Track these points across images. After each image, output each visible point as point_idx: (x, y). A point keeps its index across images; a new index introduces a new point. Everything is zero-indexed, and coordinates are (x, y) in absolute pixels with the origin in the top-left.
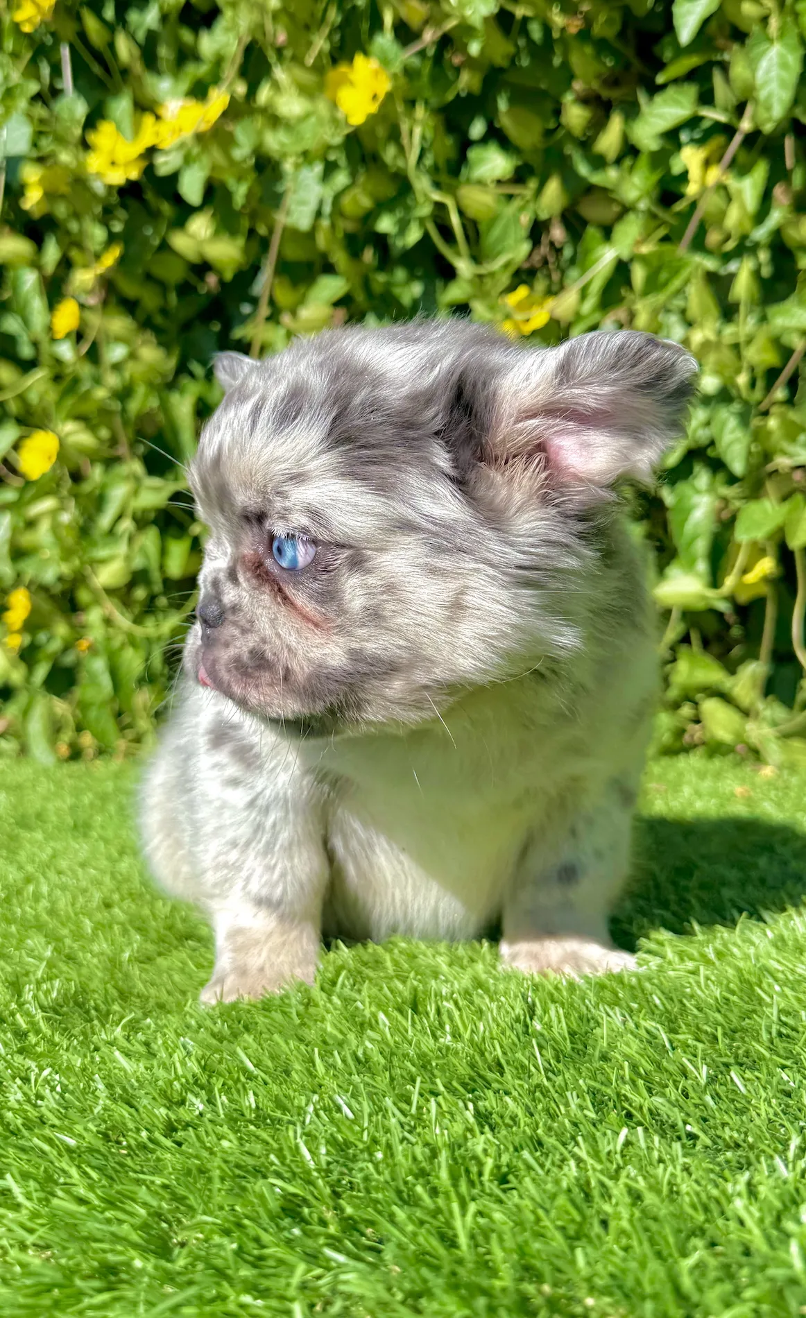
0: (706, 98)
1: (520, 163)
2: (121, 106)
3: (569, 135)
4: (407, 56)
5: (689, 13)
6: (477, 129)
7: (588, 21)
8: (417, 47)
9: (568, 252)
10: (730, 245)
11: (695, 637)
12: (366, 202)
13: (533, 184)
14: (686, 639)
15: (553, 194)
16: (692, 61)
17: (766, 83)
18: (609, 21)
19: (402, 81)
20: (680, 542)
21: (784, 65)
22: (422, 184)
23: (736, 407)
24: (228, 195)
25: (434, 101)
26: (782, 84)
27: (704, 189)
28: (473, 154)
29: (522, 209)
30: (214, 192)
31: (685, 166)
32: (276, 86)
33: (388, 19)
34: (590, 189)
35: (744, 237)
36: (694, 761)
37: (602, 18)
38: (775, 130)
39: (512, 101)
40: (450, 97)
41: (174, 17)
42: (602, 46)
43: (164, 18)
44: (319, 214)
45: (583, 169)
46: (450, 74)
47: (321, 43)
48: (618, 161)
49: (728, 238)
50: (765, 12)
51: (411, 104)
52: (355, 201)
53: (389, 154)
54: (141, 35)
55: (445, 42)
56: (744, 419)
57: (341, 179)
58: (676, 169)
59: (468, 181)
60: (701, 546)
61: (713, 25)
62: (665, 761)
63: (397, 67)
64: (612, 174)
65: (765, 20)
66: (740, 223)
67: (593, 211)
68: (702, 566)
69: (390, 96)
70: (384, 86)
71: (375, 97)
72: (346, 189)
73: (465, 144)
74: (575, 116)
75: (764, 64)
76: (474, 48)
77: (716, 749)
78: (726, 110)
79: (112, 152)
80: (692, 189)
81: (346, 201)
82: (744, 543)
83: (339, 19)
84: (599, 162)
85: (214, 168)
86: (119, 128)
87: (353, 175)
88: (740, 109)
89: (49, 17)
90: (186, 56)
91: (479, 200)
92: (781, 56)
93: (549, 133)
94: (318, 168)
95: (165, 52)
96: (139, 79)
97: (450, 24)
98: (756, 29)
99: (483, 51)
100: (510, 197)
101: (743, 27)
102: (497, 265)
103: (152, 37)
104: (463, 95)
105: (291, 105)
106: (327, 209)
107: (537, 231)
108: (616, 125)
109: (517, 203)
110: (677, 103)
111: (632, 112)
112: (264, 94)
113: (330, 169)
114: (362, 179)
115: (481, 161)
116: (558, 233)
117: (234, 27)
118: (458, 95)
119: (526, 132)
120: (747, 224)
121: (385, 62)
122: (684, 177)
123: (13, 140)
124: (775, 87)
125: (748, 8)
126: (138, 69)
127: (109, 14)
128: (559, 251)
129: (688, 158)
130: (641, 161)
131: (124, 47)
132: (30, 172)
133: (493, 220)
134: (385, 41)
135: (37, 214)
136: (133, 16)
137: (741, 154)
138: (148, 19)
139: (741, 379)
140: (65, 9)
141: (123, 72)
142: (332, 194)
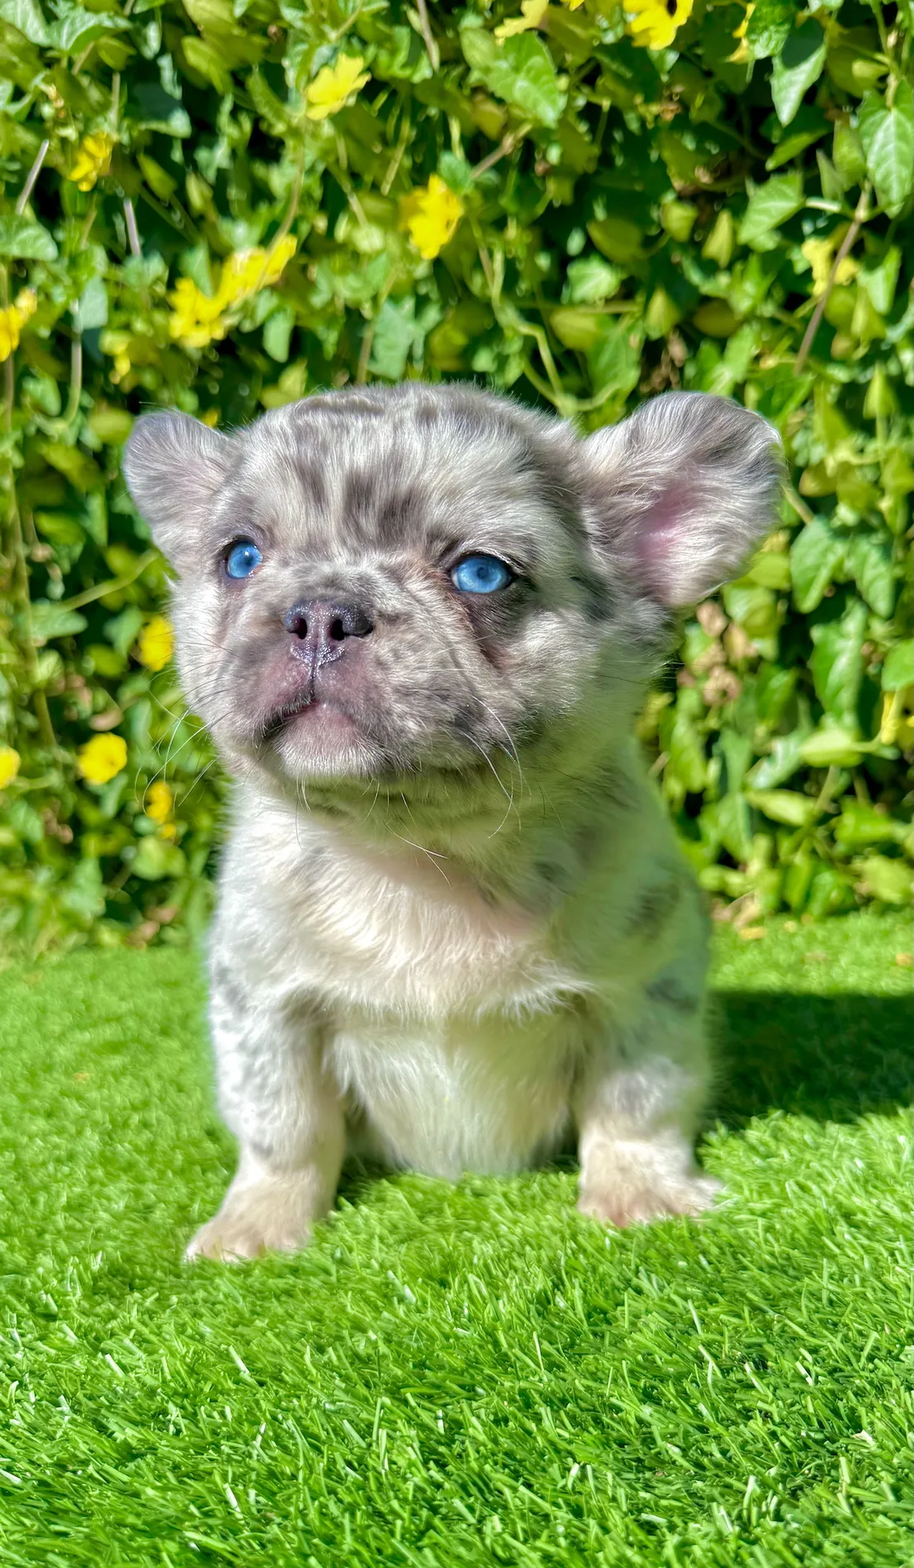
0: (813, 187)
1: (624, 276)
2: (197, 260)
3: (672, 240)
4: (483, 171)
5: (791, 83)
6: (575, 243)
7: (685, 105)
8: (491, 160)
9: (690, 371)
10: (861, 352)
11: (860, 788)
12: (459, 340)
13: (640, 298)
14: (850, 791)
15: (659, 312)
16: (801, 141)
17: (882, 160)
18: (708, 102)
19: (477, 200)
20: (823, 694)
21: (901, 136)
22: (509, 317)
23: (879, 538)
24: (318, 344)
25: (524, 216)
26: (901, 159)
27: (834, 287)
28: (573, 271)
29: (630, 329)
30: (299, 341)
31: (809, 262)
32: (354, 220)
33: (457, 131)
34: (706, 300)
35: (876, 343)
36: (862, 922)
37: (699, 100)
38: (901, 212)
39: (609, 208)
40: (540, 210)
41: (241, 152)
42: (702, 132)
43: (234, 154)
44: (410, 358)
45: (695, 276)
46: (539, 183)
47: (400, 159)
48: (730, 268)
49: (857, 344)
50: (883, 69)
51: (500, 224)
52: (446, 339)
53: (476, 283)
54: (211, 175)
55: (529, 147)
56: (886, 549)
57: (432, 315)
58: (800, 268)
59: (572, 304)
60: (847, 697)
61: (822, 96)
62: (831, 924)
63: (468, 189)
64: (723, 280)
65: (883, 79)
66: (868, 326)
67: (709, 323)
68: (849, 719)
69: (464, 223)
70: (457, 211)
71: (448, 224)
72: (439, 326)
73: (563, 261)
74: (677, 217)
75: (880, 136)
76: (554, 154)
77: (887, 908)
78: (837, 198)
79: (193, 311)
80: (819, 288)
81: (436, 340)
82: (898, 689)
83: (414, 133)
84: (710, 268)
85: (297, 317)
86: (197, 285)
87: (444, 308)
88: (853, 195)
89: (107, 170)
90: (260, 194)
91: (574, 325)
92: (899, 124)
93: (648, 242)
94: (409, 304)
95: (234, 193)
96: (214, 227)
97: (525, 129)
98: (867, 94)
99: (563, 156)
100: (617, 317)
101: (856, 93)
102: (602, 397)
103: (220, 180)
104: (557, 204)
105: (369, 238)
106: (419, 351)
107: (652, 352)
108: (724, 222)
109: (626, 322)
110: (783, 196)
111: (739, 207)
112: (343, 229)
113: (421, 303)
114: (451, 313)
115: (582, 278)
116: (677, 350)
117: (300, 156)
118: (551, 206)
119: (624, 241)
120: (878, 328)
121: (453, 184)
122: (808, 274)
123: (91, 310)
124: (892, 163)
125: (861, 69)
126: (213, 215)
127: (177, 155)
128: (681, 370)
129: (812, 253)
130: (754, 263)
131: (197, 193)
132: (114, 343)
133: (600, 344)
134: (453, 159)
135: (127, 387)
136: (202, 155)
137: (871, 244)
138: (218, 157)
139: (885, 504)
140: (125, 158)
141: (198, 220)
142: (423, 333)
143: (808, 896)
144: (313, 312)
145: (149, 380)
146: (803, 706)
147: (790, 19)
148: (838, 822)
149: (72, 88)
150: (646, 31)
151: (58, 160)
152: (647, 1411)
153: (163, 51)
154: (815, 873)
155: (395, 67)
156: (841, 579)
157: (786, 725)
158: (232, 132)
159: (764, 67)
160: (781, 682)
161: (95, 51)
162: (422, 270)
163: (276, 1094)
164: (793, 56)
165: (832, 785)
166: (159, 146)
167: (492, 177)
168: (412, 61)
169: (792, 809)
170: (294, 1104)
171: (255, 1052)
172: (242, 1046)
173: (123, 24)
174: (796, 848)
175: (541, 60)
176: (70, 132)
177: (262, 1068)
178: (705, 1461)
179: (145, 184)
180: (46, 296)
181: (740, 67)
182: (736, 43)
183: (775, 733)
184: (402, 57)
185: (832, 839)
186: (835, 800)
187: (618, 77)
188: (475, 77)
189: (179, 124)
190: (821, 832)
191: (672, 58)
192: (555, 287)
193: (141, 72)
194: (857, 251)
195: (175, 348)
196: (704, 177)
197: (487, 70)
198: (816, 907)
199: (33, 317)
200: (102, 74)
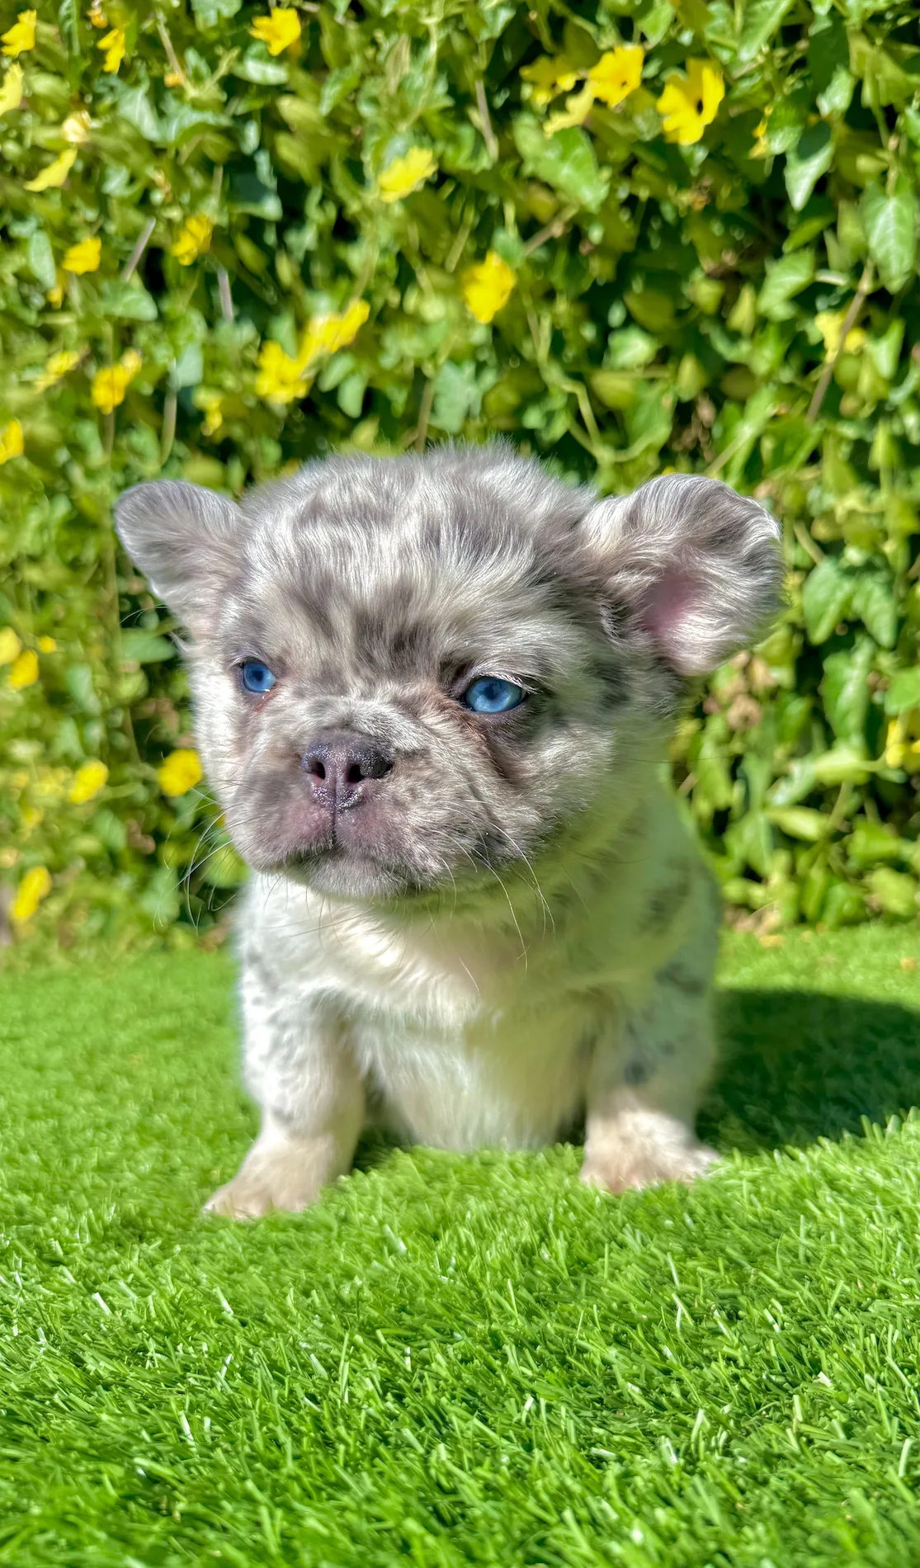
0: (823, 264)
1: (660, 345)
2: (283, 327)
3: (702, 315)
4: (535, 249)
5: (803, 176)
6: (616, 316)
7: (713, 196)
8: (541, 238)
9: (717, 431)
10: (867, 411)
11: (870, 808)
12: (511, 398)
13: (672, 364)
14: (861, 811)
15: (689, 376)
16: (813, 226)
17: (882, 241)
18: (733, 194)
19: (528, 274)
20: (833, 716)
21: (901, 220)
22: (553, 375)
23: (882, 577)
24: (388, 403)
25: (572, 291)
26: (901, 240)
27: (843, 355)
28: (615, 341)
29: (663, 392)
30: (372, 400)
31: (821, 334)
32: (421, 292)
33: (510, 213)
34: (732, 367)
35: (880, 403)
36: (872, 932)
37: (724, 192)
38: (902, 289)
39: (645, 283)
40: (586, 286)
41: (327, 235)
42: (729, 219)
43: (320, 237)
44: (468, 415)
45: (721, 346)
46: (584, 262)
47: (463, 243)
48: (752, 335)
49: (863, 403)
50: (884, 165)
51: (550, 295)
52: (500, 399)
53: (527, 348)
54: (300, 255)
55: (574, 231)
56: (889, 587)
57: (489, 378)
58: (814, 338)
59: (613, 369)
60: (854, 721)
61: (832, 189)
63: (519, 262)
64: (744, 348)
65: (884, 174)
66: (873, 387)
67: (732, 386)
68: (857, 740)
69: (515, 294)
70: (510, 282)
71: (503, 294)
72: (495, 386)
73: (605, 331)
74: (704, 292)
75: (881, 220)
76: (596, 234)
77: (893, 920)
78: (841, 271)
79: (279, 372)
80: (830, 357)
81: (492, 399)
82: (900, 714)
83: (477, 221)
84: (734, 336)
85: (369, 378)
86: (283, 348)
87: (500, 368)
88: (857, 270)
89: (207, 247)
90: (341, 270)
91: (613, 385)
92: (899, 211)
93: (680, 314)
94: (469, 369)
95: (318, 270)
96: (299, 299)
97: (570, 213)
98: (870, 184)
99: (605, 237)
100: (652, 381)
101: (859, 184)
102: (637, 449)
103: (309, 256)
104: (601, 283)
105: (434, 308)
106: (477, 410)
107: (683, 413)
108: (746, 297)
109: (659, 387)
110: (795, 269)
111: (758, 282)
112: (412, 301)
113: (480, 367)
114: (505, 376)
115: (622, 347)
116: (705, 411)
117: (376, 237)
118: (595, 283)
119: (659, 314)
120: (884, 389)
121: (507, 257)
122: (821, 346)
123: (187, 369)
124: (892, 244)
125: (865, 164)
126: (300, 290)
127: (271, 238)
128: (710, 430)
129: (826, 326)
130: (772, 331)
131: (286, 270)
132: (207, 400)
133: (637, 404)
134: (507, 236)
135: (219, 438)
136: (292, 238)
137: (877, 316)
138: (306, 239)
139: (889, 548)
140: (222, 237)
141: (285, 294)
142: (481, 394)
143: (823, 906)
144: (383, 372)
145: (237, 432)
146: (817, 732)
147: (803, 120)
148: (850, 841)
149: (178, 175)
150: (676, 130)
151: (163, 239)
152: (612, 1353)
153: (261, 146)
154: (829, 886)
155: (460, 161)
156: (851, 616)
157: (803, 748)
158: (318, 216)
159: (780, 161)
160: (797, 708)
161: (200, 145)
162: (480, 335)
163: (300, 1065)
164: (805, 150)
165: (845, 803)
166: (254, 228)
167: (541, 255)
168: (475, 154)
169: (807, 824)
170: (317, 1074)
171: (284, 1026)
172: (273, 1020)
173: (225, 121)
174: (811, 865)
175: (583, 150)
176: (175, 214)
177: (290, 1041)
178: (664, 1400)
179: (241, 263)
180: (148, 357)
181: (760, 162)
182: (755, 141)
183: (793, 756)
184: (466, 151)
185: (845, 857)
186: (848, 819)
187: (653, 169)
188: (528, 169)
189: (271, 208)
190: (835, 849)
191: (701, 155)
192: (598, 354)
193: (240, 166)
194: (865, 323)
195: (263, 405)
196: (729, 259)
197: (537, 159)
198: (830, 918)
199: (138, 376)
200: (207, 166)
